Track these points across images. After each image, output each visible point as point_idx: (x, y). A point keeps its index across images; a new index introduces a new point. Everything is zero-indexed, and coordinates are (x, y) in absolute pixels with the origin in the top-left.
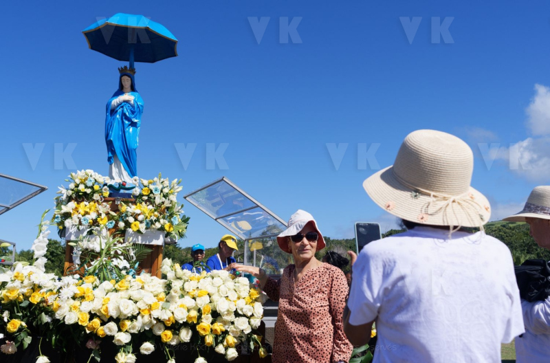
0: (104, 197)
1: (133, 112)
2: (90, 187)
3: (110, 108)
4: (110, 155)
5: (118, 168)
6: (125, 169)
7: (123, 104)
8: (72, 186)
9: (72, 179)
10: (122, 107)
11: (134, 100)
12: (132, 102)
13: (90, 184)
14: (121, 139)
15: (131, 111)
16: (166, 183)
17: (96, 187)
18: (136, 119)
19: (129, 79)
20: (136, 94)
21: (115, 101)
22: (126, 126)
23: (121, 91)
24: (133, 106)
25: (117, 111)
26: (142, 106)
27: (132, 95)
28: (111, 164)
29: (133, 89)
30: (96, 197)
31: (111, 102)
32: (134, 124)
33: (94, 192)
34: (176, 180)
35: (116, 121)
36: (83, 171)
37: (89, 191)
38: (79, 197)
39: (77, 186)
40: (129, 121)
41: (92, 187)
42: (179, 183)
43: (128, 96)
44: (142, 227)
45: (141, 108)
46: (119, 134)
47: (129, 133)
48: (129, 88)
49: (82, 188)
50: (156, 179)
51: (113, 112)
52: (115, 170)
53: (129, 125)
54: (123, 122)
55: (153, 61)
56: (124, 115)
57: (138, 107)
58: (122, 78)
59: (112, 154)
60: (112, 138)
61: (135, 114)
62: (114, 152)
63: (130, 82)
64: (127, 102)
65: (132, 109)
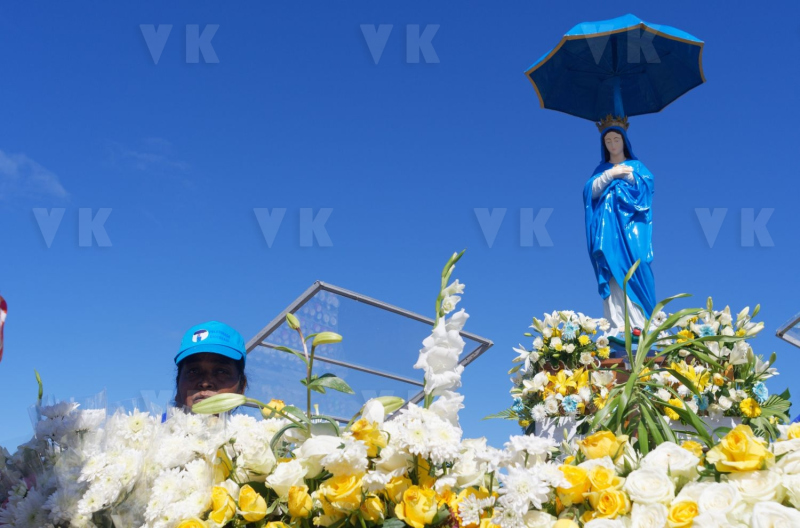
0: (602, 359)
1: (635, 194)
2: (570, 342)
3: (590, 195)
4: (602, 280)
5: (620, 304)
6: (635, 305)
7: (614, 183)
8: (538, 342)
9: (537, 333)
10: (613, 188)
11: (634, 172)
12: (631, 176)
13: (572, 335)
14: (618, 248)
15: (631, 192)
16: (727, 316)
17: (584, 340)
18: (643, 205)
19: (619, 136)
21: (598, 181)
22: (625, 222)
23: (607, 161)
24: (633, 184)
26: (650, 180)
27: (628, 165)
28: (606, 298)
29: (628, 156)
30: (586, 358)
31: (591, 184)
32: (638, 217)
33: (580, 348)
34: (746, 310)
35: (605, 215)
36: (555, 313)
37: (570, 348)
38: (554, 362)
39: (548, 342)
40: (629, 211)
41: (576, 342)
42: (754, 317)
43: (621, 168)
45: (649, 184)
46: (613, 238)
47: (633, 235)
48: (622, 155)
49: (556, 343)
50: (702, 312)
51: (597, 202)
52: (615, 310)
53: (632, 219)
54: (618, 216)
55: (658, 109)
56: (617, 200)
57: (644, 183)
58: (606, 137)
59: (605, 278)
60: (601, 248)
61: (639, 197)
62: (608, 274)
63: (621, 142)
64: (620, 178)
65: (633, 189)
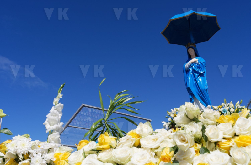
3: (185, 69)
4: (191, 97)
5: (198, 104)
7: (192, 65)
9: (169, 116)
10: (192, 66)
11: (199, 60)
12: (197, 62)
15: (198, 67)
18: (202, 71)
19: (193, 49)
20: (199, 57)
21: (187, 65)
22: (196, 77)
23: (190, 58)
24: (198, 64)
25: (189, 70)
26: (204, 62)
28: (193, 103)
31: (185, 66)
32: (201, 75)
34: (238, 102)
39: (172, 119)
43: (194, 60)
45: (203, 64)
46: (193, 82)
47: (200, 81)
48: (194, 55)
50: (223, 104)
51: (187, 71)
54: (194, 75)
55: (208, 40)
56: (194, 70)
57: (202, 64)
58: (188, 50)
59: (192, 96)
60: (189, 86)
61: (201, 68)
62: (192, 94)
64: (194, 63)
65: (198, 66)
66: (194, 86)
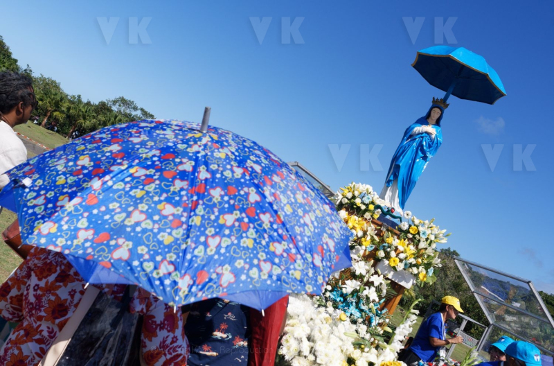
0: (373, 218)
1: (430, 146)
2: (364, 204)
3: (410, 133)
4: (392, 178)
5: (392, 192)
6: (398, 197)
7: (424, 135)
8: (349, 195)
10: (422, 137)
11: (436, 135)
12: (433, 136)
13: (367, 201)
14: (408, 167)
15: (429, 145)
16: (436, 230)
17: (371, 207)
18: (430, 154)
19: (440, 112)
20: (439, 129)
22: (418, 157)
24: (432, 141)
25: (415, 139)
26: (440, 143)
27: (435, 128)
28: (388, 187)
29: (438, 123)
30: (367, 215)
31: (413, 128)
32: (425, 158)
33: (366, 210)
34: (444, 231)
35: (411, 148)
36: (364, 185)
37: (363, 207)
38: (352, 208)
40: (422, 153)
41: (367, 205)
42: (446, 236)
43: (429, 129)
44: (401, 267)
46: (409, 162)
47: (418, 164)
48: (434, 122)
49: (358, 201)
53: (422, 157)
54: (417, 152)
56: (420, 145)
57: (437, 143)
59: (394, 177)
60: (401, 164)
61: (431, 149)
62: (396, 177)
63: (439, 115)
64: (428, 134)
65: (431, 143)
66: (406, 166)
